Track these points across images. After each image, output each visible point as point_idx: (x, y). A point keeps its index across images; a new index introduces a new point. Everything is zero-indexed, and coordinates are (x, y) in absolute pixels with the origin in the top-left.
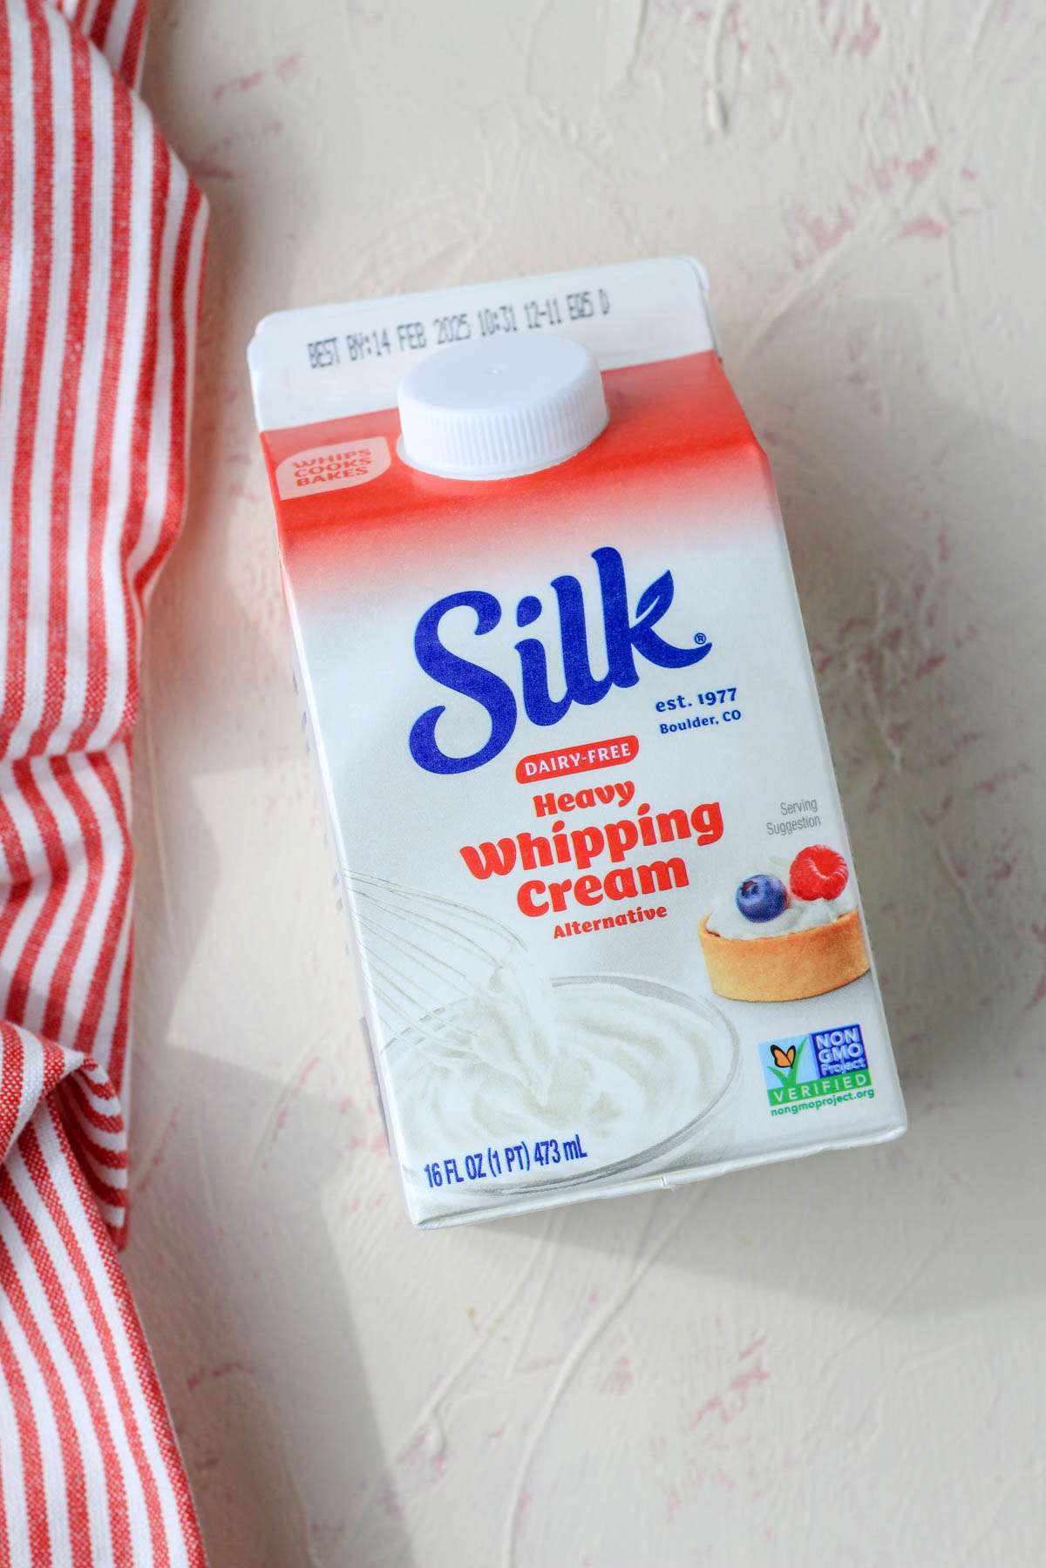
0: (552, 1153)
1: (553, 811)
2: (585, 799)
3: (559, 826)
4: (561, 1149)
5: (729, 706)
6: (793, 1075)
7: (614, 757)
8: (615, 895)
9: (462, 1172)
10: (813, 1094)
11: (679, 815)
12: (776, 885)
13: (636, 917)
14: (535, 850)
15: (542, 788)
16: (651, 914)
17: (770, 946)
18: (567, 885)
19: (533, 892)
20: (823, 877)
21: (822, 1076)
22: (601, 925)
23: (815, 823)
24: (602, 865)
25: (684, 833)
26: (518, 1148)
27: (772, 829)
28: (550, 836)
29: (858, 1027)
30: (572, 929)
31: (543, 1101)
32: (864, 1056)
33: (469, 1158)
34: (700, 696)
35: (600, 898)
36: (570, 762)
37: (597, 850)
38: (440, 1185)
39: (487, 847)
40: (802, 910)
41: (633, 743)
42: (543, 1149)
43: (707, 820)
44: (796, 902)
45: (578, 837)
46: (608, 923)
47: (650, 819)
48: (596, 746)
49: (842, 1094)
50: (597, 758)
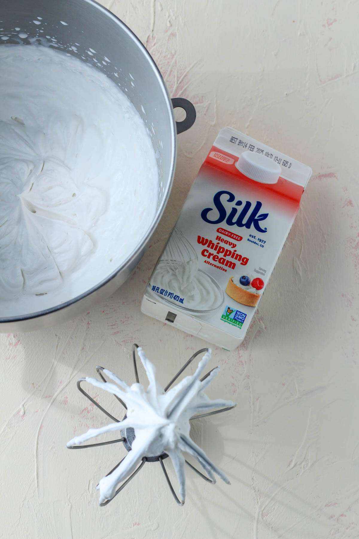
0: (177, 299)
1: (219, 240)
2: (226, 242)
3: (218, 243)
4: (179, 299)
5: (262, 244)
6: (229, 315)
7: (236, 238)
8: (220, 262)
9: (159, 291)
10: (230, 321)
11: (241, 256)
12: (249, 280)
13: (221, 268)
14: (211, 245)
15: (220, 235)
16: (224, 270)
17: (241, 290)
18: (213, 255)
19: (206, 252)
20: (258, 285)
21: (234, 319)
22: (214, 266)
23: (263, 275)
24: (221, 255)
25: (239, 260)
26: (172, 294)
27: (255, 271)
28: (216, 244)
29: (246, 315)
30: (208, 263)
31: (182, 289)
32: (244, 321)
33: (162, 289)
34: (259, 239)
35: (217, 261)
36: (228, 234)
37: (222, 252)
38: (154, 290)
39: (203, 238)
40: (251, 288)
41: (241, 238)
42: (176, 297)
43: (245, 260)
44: (251, 286)
45: (220, 248)
46: (215, 266)
47: (235, 253)
48: (234, 234)
49: (235, 324)
50: (233, 237)
